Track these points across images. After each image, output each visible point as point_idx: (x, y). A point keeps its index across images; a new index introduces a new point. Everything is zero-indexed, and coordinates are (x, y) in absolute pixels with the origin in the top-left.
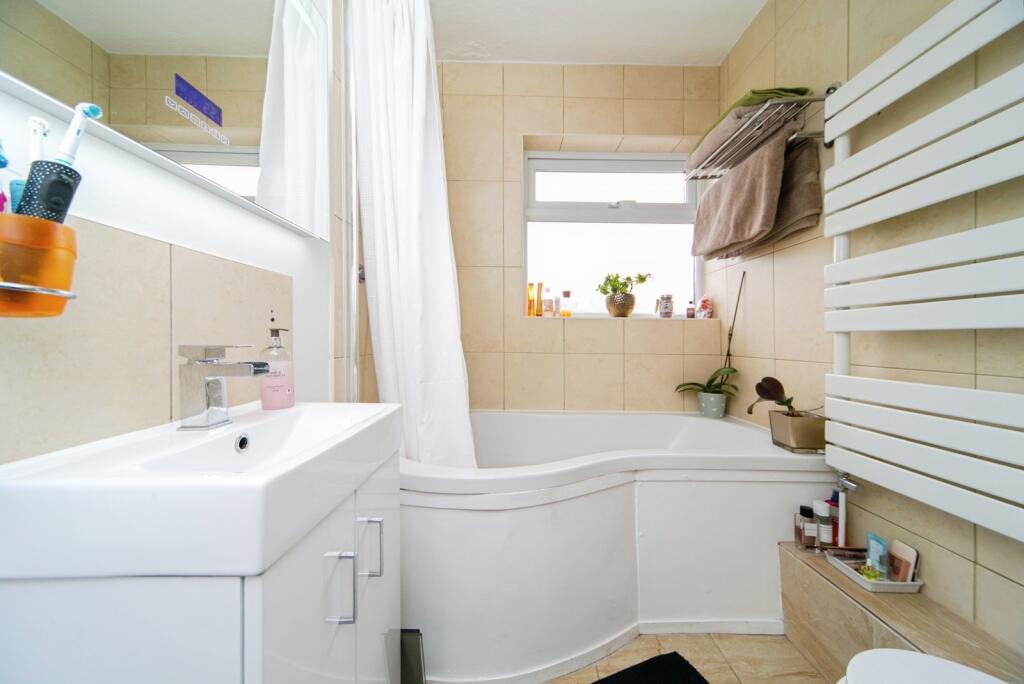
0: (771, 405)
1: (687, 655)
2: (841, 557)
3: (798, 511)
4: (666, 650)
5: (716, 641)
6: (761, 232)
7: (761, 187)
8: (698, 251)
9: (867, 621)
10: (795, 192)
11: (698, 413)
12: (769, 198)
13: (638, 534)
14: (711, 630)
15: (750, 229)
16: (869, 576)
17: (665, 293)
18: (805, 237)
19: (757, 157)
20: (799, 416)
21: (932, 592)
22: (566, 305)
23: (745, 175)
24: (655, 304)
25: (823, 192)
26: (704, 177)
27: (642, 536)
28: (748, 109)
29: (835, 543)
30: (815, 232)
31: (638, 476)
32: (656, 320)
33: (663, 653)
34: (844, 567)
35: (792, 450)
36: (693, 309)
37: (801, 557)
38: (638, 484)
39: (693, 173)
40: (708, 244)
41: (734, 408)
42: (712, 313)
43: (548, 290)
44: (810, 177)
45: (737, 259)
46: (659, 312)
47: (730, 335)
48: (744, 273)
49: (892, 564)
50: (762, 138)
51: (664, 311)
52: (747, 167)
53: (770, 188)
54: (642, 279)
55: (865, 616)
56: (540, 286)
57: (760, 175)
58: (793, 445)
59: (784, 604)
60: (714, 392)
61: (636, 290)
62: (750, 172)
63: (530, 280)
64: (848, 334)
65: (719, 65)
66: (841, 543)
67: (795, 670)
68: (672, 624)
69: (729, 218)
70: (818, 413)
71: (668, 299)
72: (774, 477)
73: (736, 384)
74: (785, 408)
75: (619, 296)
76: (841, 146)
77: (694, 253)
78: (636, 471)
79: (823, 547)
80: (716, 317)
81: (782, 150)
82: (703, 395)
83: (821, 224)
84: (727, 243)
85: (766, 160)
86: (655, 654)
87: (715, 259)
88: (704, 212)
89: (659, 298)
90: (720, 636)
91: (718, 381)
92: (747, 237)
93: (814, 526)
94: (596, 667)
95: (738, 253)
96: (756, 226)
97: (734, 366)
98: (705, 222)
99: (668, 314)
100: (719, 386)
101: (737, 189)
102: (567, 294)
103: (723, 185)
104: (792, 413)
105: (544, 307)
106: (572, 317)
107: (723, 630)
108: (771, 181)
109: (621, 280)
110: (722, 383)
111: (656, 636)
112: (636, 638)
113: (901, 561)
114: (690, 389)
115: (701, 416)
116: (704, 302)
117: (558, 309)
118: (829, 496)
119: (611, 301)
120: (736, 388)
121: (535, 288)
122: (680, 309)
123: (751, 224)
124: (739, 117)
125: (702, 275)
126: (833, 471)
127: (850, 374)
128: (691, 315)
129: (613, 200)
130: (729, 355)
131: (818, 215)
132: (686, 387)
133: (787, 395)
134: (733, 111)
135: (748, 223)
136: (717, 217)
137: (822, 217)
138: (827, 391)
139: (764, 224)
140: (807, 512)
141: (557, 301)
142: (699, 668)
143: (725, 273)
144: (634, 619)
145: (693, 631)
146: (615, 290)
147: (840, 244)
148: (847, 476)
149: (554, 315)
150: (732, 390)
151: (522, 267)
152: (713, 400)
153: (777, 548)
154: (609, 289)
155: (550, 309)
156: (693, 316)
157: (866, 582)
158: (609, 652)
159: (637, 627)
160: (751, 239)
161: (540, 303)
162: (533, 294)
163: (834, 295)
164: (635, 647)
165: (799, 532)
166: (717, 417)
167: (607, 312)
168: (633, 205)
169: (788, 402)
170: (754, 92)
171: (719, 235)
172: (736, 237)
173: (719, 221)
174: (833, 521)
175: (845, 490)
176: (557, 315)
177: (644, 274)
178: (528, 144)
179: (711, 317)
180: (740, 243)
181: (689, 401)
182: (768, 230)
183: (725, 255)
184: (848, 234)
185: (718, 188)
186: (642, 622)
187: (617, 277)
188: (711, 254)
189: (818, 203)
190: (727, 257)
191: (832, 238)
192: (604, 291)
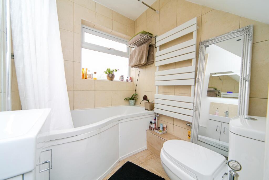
0: (145, 101)
1: (130, 161)
2: (156, 130)
3: (150, 123)
4: (126, 162)
5: (135, 155)
6: (144, 63)
7: (144, 53)
8: (130, 65)
9: (161, 140)
10: (150, 56)
11: (129, 105)
12: (146, 56)
13: (119, 136)
14: (134, 154)
15: (142, 62)
16: (160, 131)
17: (122, 75)
18: (151, 65)
19: (144, 46)
20: (150, 103)
21: (168, 132)
22: (95, 76)
23: (141, 49)
24: (119, 78)
25: (155, 57)
26: (132, 47)
27: (121, 136)
28: (142, 34)
29: (155, 127)
30: (153, 65)
31: (120, 122)
32: (119, 82)
33: (125, 163)
34: (157, 131)
35: (149, 110)
36: (128, 79)
37: (150, 132)
38: (120, 123)
39: (130, 45)
40: (133, 64)
41: (136, 103)
42: (132, 81)
43: (89, 71)
44: (152, 53)
45: (138, 68)
46: (120, 80)
47: (136, 86)
48: (139, 72)
49: (163, 128)
50: (144, 42)
51: (121, 79)
52: (142, 48)
53: (146, 54)
54: (116, 71)
55: (160, 139)
56: (87, 69)
57: (144, 50)
58: (149, 109)
59: (147, 143)
60: (133, 100)
61: (115, 73)
62: (142, 49)
63: (82, 67)
64: (158, 86)
65: (135, 20)
66: (156, 127)
67: (149, 154)
68: (126, 156)
69: (138, 59)
70: (153, 102)
71: (122, 76)
72: (146, 116)
73: (137, 97)
74: (147, 102)
75: (110, 75)
76: (158, 48)
77: (129, 65)
78: (120, 120)
79: (154, 129)
80: (133, 82)
81: (148, 46)
82: (130, 100)
83: (154, 63)
84: (137, 64)
85: (145, 47)
86: (124, 164)
87: (133, 68)
88: (132, 56)
89: (120, 76)
90: (136, 154)
91: (133, 97)
92: (141, 64)
93: (152, 125)
94: (110, 173)
95: (138, 67)
96: (143, 61)
97: (136, 93)
98: (132, 58)
99: (122, 80)
100: (134, 98)
101: (140, 52)
102: (95, 73)
103: (136, 51)
104: (149, 103)
105: (88, 76)
106: (97, 80)
107: (136, 153)
108: (146, 52)
109: (111, 70)
110: (134, 97)
111: (123, 160)
112: (119, 162)
113: (164, 127)
114: (127, 99)
115: (130, 105)
116: (130, 78)
117: (93, 77)
118: (154, 119)
119: (108, 76)
120: (137, 98)
121: (85, 70)
122: (125, 79)
123: (142, 61)
124: (141, 36)
125: (130, 71)
126: (155, 113)
127: (158, 94)
128: (127, 81)
129: (109, 48)
130: (136, 91)
131: (154, 61)
132: (126, 99)
133: (148, 99)
134: (140, 34)
135: (142, 60)
136: (135, 58)
137: (154, 62)
138: (155, 98)
139: (145, 62)
140: (151, 123)
141: (92, 75)
142: (133, 162)
143: (135, 71)
144: (118, 158)
145: (130, 155)
146: (109, 73)
147: (157, 68)
148: (157, 114)
149: (91, 79)
150: (136, 99)
151: (80, 62)
152: (132, 101)
153: (146, 131)
154: (108, 72)
155: (90, 77)
156: (128, 81)
157: (160, 133)
158: (113, 168)
159: (119, 160)
160: (142, 64)
161: (86, 75)
162: (84, 72)
163: (157, 78)
164: (119, 165)
165: (150, 127)
166: (133, 106)
167: (107, 79)
168: (114, 50)
169: (148, 101)
170: (144, 31)
171: (135, 62)
172: (139, 63)
173: (136, 59)
174: (155, 123)
175: (157, 116)
176: (92, 79)
177: (117, 69)
178: (83, 22)
179: (132, 82)
180: (139, 65)
181: (127, 102)
182: (146, 63)
183: (135, 67)
184: (159, 66)
185: (135, 51)
186: (120, 158)
187: (110, 69)
188: (133, 66)
189: (154, 59)
190: (136, 67)
191: (156, 67)
192: (106, 73)
